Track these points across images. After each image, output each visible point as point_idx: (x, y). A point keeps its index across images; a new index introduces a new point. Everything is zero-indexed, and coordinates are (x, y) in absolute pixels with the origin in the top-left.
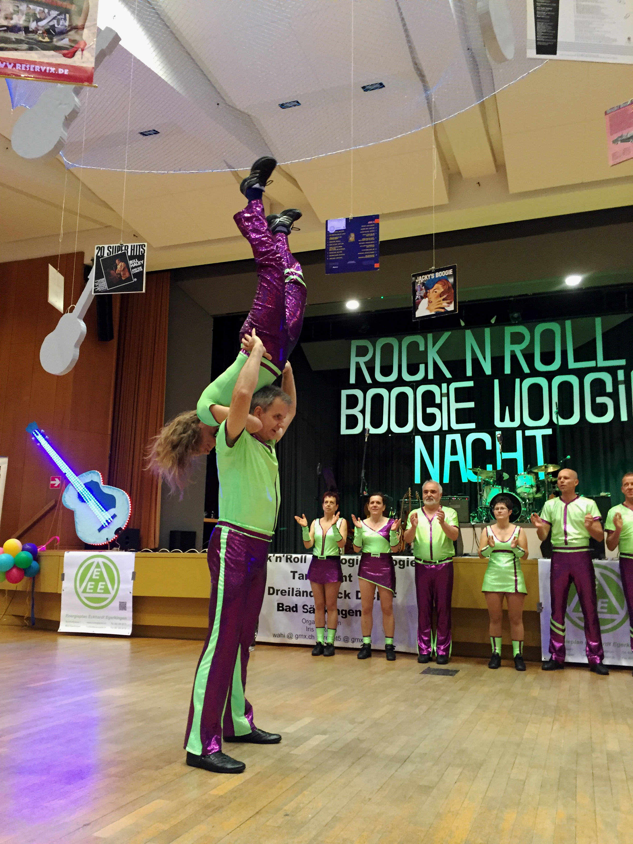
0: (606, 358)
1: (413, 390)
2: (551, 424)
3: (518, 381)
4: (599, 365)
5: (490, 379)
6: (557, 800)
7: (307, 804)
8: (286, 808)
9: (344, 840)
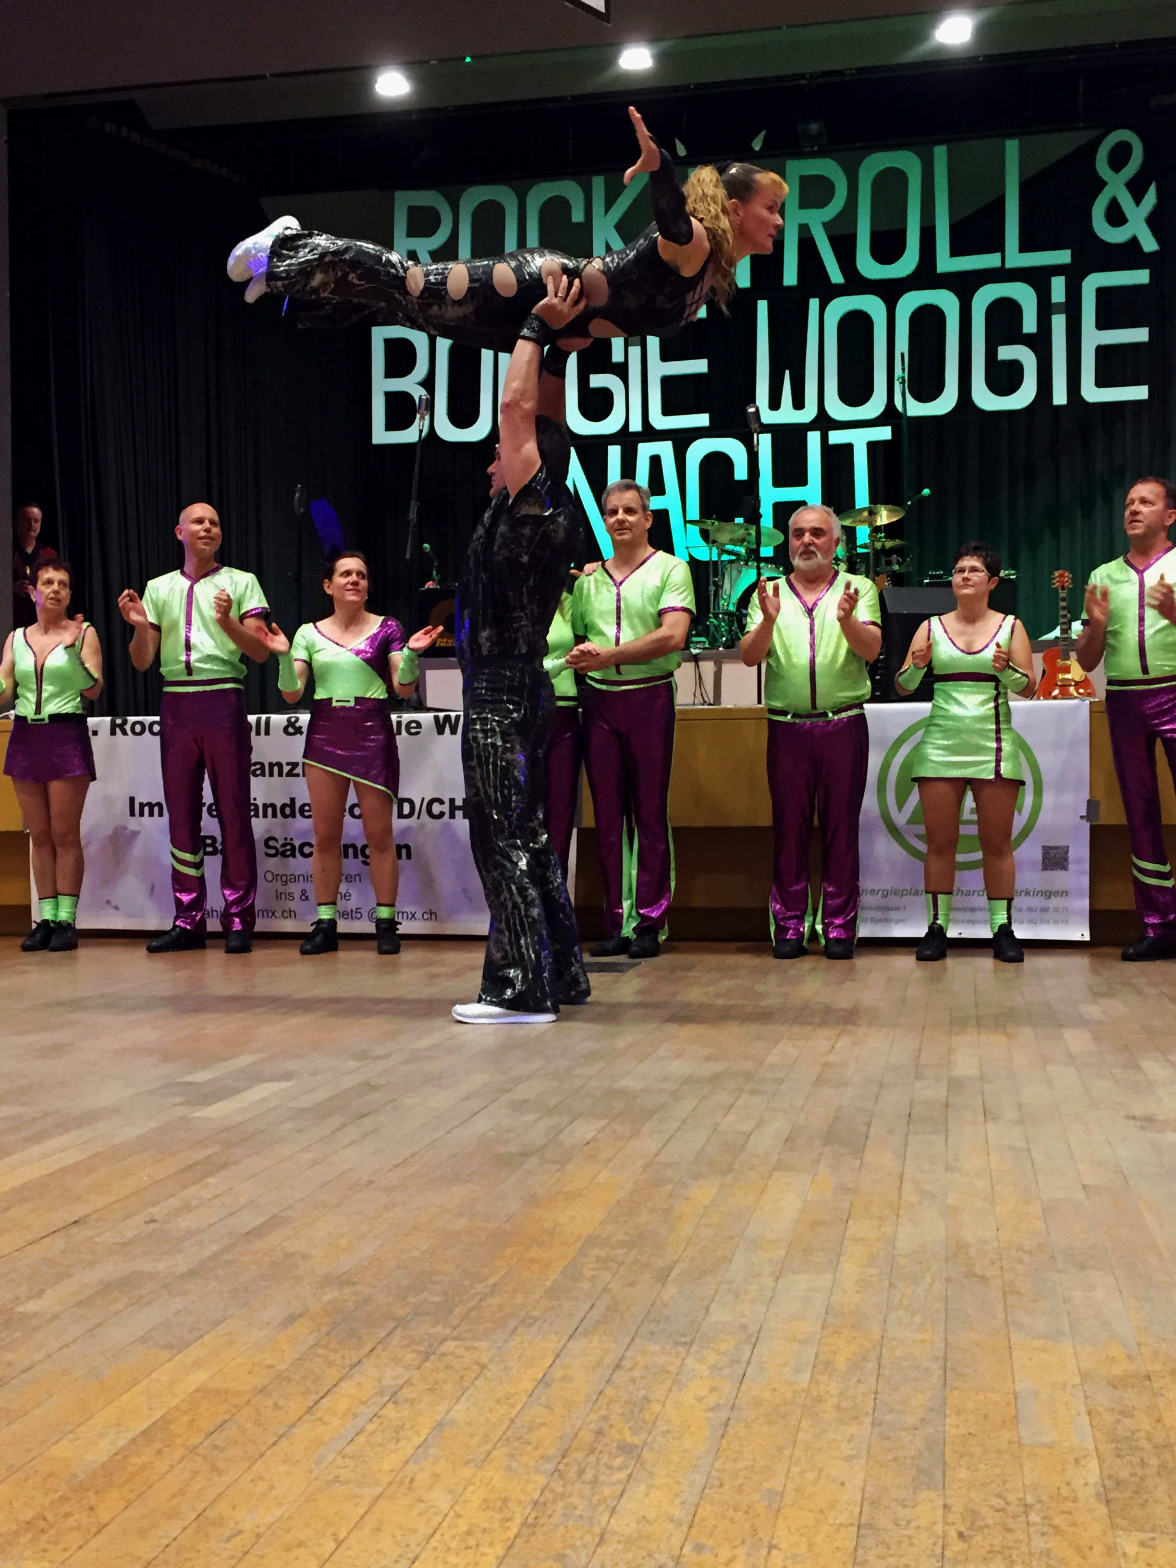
0: (1025, 247)
2: (890, 416)
3: (814, 304)
4: (1009, 265)
5: (748, 300)
6: (819, 1161)
7: (210, 1200)
8: (151, 1210)
9: (288, 1256)
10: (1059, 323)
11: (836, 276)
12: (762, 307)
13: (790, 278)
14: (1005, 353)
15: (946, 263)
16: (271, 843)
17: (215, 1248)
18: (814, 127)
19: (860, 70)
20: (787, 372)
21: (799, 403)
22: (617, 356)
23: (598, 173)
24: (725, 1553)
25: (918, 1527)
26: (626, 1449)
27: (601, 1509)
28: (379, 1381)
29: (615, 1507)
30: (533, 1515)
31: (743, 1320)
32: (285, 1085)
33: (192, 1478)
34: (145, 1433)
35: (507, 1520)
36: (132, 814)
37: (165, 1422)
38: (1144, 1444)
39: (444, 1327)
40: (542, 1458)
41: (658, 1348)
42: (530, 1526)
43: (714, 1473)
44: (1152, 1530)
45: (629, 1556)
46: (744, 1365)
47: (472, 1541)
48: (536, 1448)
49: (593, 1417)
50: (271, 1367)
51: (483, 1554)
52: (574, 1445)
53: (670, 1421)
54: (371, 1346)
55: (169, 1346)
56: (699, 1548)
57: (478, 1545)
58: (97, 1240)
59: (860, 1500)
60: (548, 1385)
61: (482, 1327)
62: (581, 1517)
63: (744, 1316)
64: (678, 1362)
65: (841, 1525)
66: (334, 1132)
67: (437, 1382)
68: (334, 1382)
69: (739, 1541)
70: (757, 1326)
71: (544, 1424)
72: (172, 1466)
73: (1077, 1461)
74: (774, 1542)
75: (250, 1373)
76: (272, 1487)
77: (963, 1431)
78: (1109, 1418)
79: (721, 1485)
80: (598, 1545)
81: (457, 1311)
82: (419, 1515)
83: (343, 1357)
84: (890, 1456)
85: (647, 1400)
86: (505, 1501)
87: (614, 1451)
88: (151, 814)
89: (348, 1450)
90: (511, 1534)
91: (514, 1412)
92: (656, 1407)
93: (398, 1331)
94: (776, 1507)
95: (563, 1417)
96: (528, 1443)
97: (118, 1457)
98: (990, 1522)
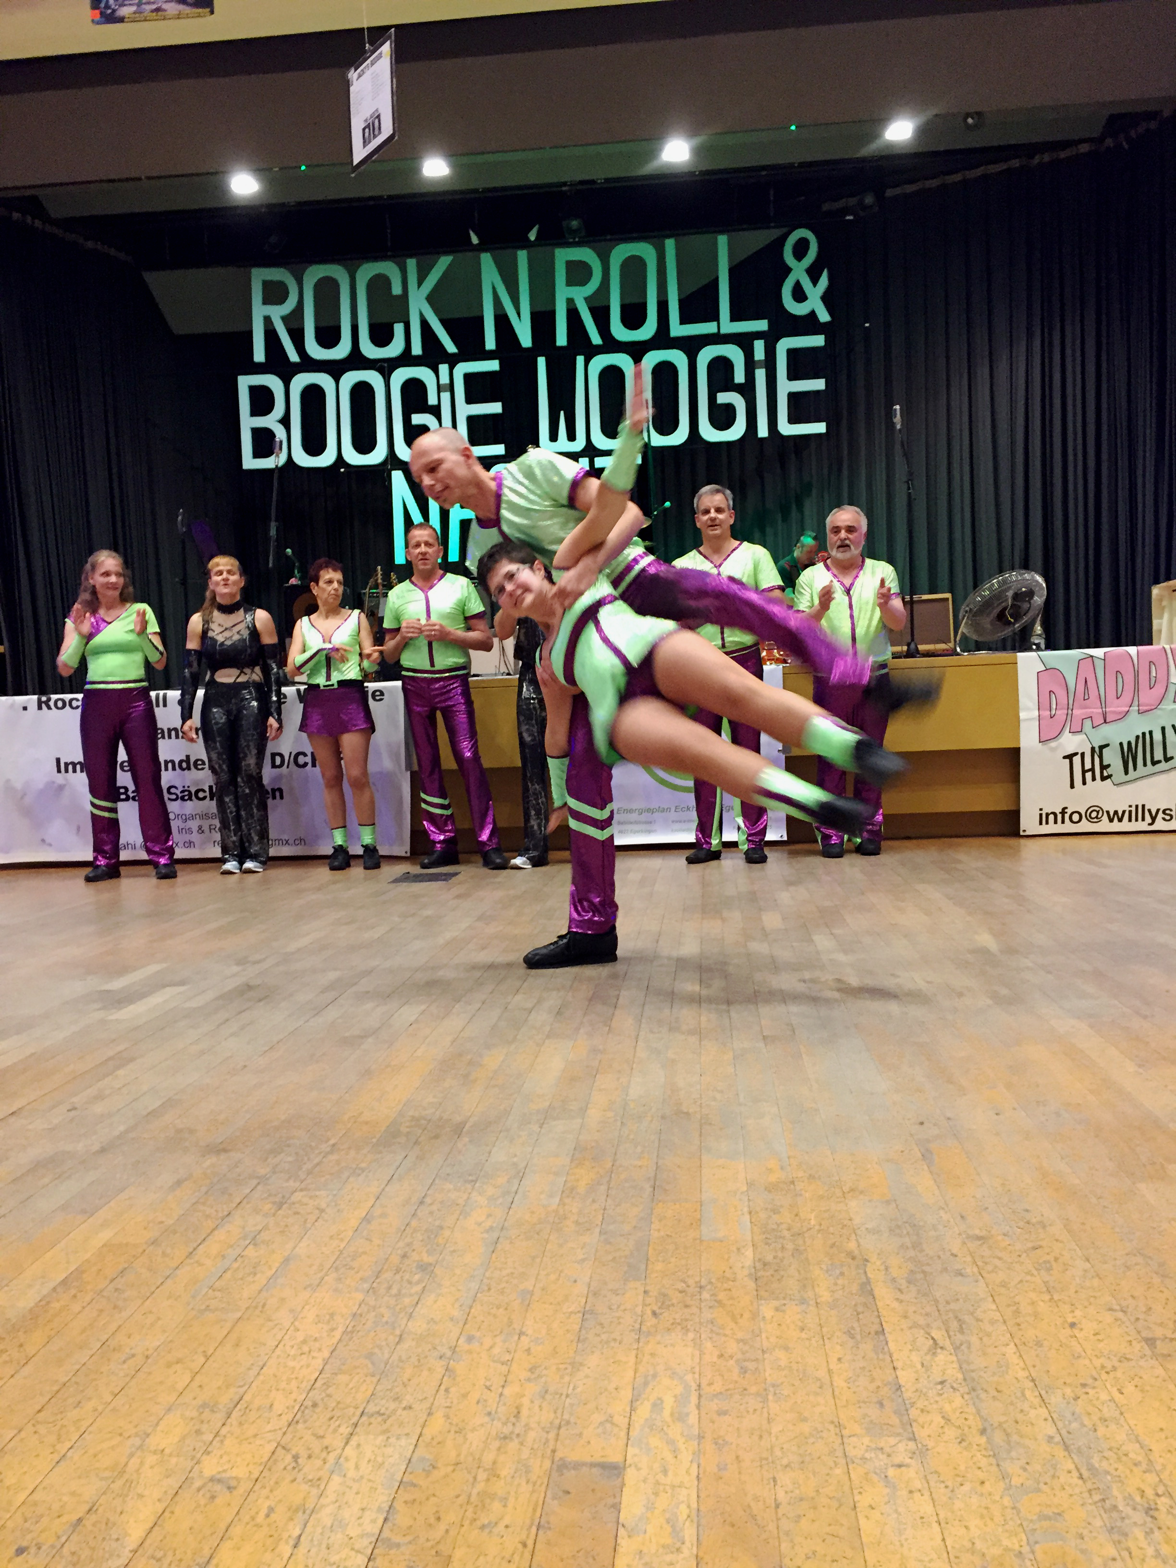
0: (734, 317)
1: (384, 378)
3: (580, 360)
4: (723, 331)
5: (530, 355)
6: (580, 1029)
7: (119, 1089)
8: (75, 1099)
9: (179, 1131)
10: (760, 375)
11: (596, 339)
12: (541, 362)
13: (562, 339)
14: (723, 398)
15: (677, 329)
16: (173, 790)
17: (122, 1128)
18: (575, 224)
19: (607, 180)
20: (562, 413)
21: (572, 437)
22: (432, 400)
23: (411, 256)
24: (488, 1341)
25: (625, 1310)
26: (424, 1268)
27: (401, 1315)
28: (244, 1228)
29: (411, 1313)
30: (352, 1324)
31: (515, 1160)
32: (181, 989)
33: (98, 1316)
34: (64, 1282)
35: (333, 1330)
36: (59, 771)
37: (79, 1272)
38: (786, 1233)
39: (295, 1181)
40: (361, 1279)
41: (451, 1187)
42: (348, 1333)
43: (485, 1281)
44: (784, 1298)
45: (420, 1350)
46: (513, 1195)
47: (306, 1349)
48: (357, 1272)
49: (401, 1244)
50: (162, 1222)
51: (313, 1358)
52: (385, 1268)
53: (456, 1243)
54: (238, 1201)
55: (84, 1212)
56: (470, 1339)
57: (310, 1352)
58: (30, 1127)
59: (586, 1292)
60: (369, 1222)
61: (323, 1179)
62: (387, 1323)
63: (516, 1156)
64: (465, 1196)
65: (571, 1313)
66: (219, 1026)
67: (287, 1226)
68: (209, 1231)
69: (498, 1333)
70: (523, 1165)
71: (365, 1253)
72: (84, 1308)
73: (738, 1249)
74: (524, 1330)
75: (145, 1229)
76: (159, 1319)
77: (662, 1233)
78: (763, 1215)
79: (489, 1289)
80: (398, 1343)
81: (305, 1168)
82: (268, 1331)
83: (216, 1211)
84: (610, 1257)
85: (441, 1228)
86: (332, 1315)
87: (414, 1269)
88: (74, 771)
89: (218, 1285)
90: (335, 1341)
91: (342, 1246)
92: (447, 1233)
93: (260, 1187)
94: (527, 1302)
95: (379, 1246)
96: (352, 1268)
97: (43, 1303)
98: (674, 1301)
